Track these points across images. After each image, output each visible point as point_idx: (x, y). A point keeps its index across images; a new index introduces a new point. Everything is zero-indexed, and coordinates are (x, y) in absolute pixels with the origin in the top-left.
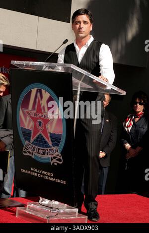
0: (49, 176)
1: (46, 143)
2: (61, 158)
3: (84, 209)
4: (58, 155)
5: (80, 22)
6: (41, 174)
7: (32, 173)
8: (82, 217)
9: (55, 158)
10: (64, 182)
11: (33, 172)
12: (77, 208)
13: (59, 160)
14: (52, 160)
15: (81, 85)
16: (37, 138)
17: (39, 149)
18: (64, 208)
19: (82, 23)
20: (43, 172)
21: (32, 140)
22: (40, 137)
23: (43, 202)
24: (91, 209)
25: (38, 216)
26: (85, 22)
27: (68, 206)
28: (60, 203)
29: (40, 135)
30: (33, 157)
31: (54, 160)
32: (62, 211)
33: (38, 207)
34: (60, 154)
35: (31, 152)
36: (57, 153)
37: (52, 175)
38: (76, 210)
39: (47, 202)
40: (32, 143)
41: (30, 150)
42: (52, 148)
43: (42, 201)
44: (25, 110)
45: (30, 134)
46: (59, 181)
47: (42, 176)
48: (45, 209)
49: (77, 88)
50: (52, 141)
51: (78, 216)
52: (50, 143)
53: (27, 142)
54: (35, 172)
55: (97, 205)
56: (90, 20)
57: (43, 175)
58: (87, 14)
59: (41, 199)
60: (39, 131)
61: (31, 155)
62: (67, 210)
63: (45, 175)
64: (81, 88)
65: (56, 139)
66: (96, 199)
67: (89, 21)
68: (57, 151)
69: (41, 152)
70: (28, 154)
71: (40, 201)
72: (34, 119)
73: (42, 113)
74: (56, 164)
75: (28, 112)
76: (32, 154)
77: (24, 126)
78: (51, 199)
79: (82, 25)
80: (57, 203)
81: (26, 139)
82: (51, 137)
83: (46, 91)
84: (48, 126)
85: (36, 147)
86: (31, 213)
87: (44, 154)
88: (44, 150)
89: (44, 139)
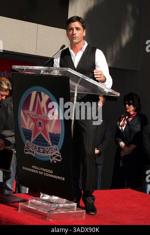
0: (49, 173)
1: (45, 142)
2: (60, 156)
3: (82, 204)
4: (57, 153)
5: (72, 29)
6: (42, 171)
7: (33, 171)
8: (81, 211)
9: (54, 156)
10: (63, 179)
11: (34, 169)
12: (75, 202)
13: (58, 158)
14: (52, 158)
15: (78, 88)
16: (38, 137)
17: (39, 148)
18: (63, 203)
19: (75, 29)
20: (44, 170)
21: (33, 139)
22: (40, 137)
23: (44, 198)
24: (89, 203)
25: (39, 210)
26: (77, 29)
27: (67, 201)
28: (60, 198)
29: (40, 135)
30: (34, 155)
31: (54, 158)
32: (61, 205)
33: (39, 202)
34: (59, 152)
35: (32, 150)
36: (56, 152)
37: (51, 172)
38: (75, 204)
39: (47, 197)
40: (33, 142)
41: (31, 149)
42: (52, 147)
43: (42, 197)
44: (26, 112)
45: (31, 134)
46: (59, 177)
47: (42, 173)
48: (46, 204)
49: (74, 90)
50: (51, 140)
51: (77, 210)
52: (50, 142)
53: (28, 141)
54: (36, 170)
55: (94, 200)
56: (82, 26)
57: (44, 172)
58: (79, 21)
59: (42, 195)
60: (39, 131)
61: (31, 153)
62: (67, 205)
63: (45, 172)
64: (78, 90)
65: (55, 138)
66: (93, 194)
67: (81, 28)
68: (56, 150)
69: (42, 150)
70: (29, 153)
71: (41, 197)
72: (35, 120)
73: (41, 114)
74: (55, 162)
75: (28, 114)
76: (33, 152)
77: (25, 126)
78: (51, 195)
79: (75, 31)
80: (57, 198)
81: (27, 139)
82: (51, 137)
83: (45, 93)
84: (48, 126)
85: (37, 146)
86: (33, 208)
87: (44, 152)
88: (44, 149)
89: (43, 138)
